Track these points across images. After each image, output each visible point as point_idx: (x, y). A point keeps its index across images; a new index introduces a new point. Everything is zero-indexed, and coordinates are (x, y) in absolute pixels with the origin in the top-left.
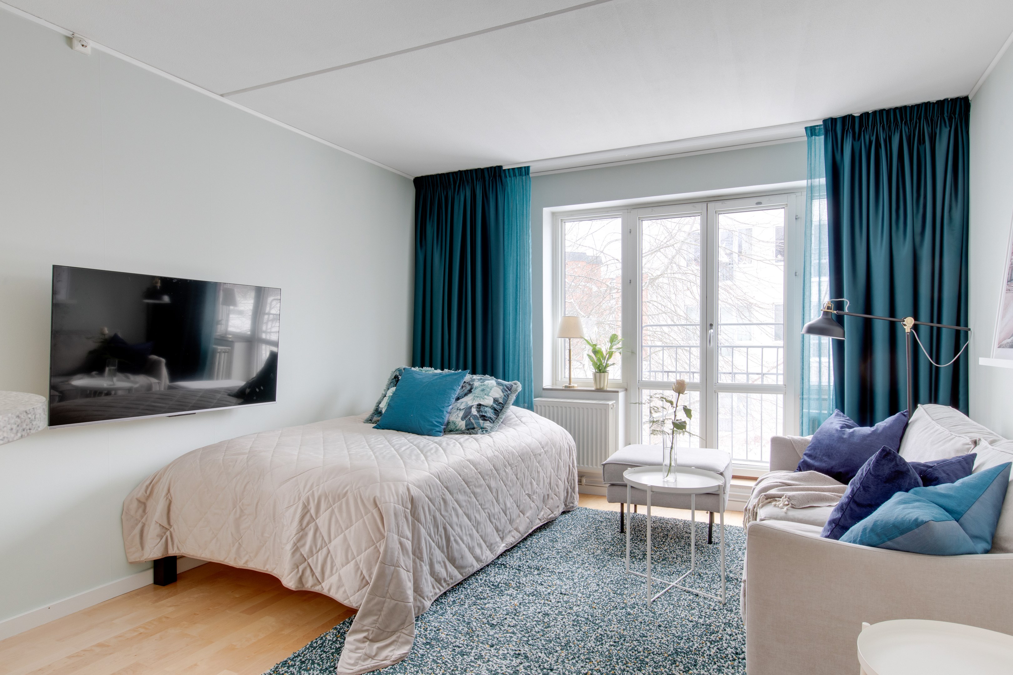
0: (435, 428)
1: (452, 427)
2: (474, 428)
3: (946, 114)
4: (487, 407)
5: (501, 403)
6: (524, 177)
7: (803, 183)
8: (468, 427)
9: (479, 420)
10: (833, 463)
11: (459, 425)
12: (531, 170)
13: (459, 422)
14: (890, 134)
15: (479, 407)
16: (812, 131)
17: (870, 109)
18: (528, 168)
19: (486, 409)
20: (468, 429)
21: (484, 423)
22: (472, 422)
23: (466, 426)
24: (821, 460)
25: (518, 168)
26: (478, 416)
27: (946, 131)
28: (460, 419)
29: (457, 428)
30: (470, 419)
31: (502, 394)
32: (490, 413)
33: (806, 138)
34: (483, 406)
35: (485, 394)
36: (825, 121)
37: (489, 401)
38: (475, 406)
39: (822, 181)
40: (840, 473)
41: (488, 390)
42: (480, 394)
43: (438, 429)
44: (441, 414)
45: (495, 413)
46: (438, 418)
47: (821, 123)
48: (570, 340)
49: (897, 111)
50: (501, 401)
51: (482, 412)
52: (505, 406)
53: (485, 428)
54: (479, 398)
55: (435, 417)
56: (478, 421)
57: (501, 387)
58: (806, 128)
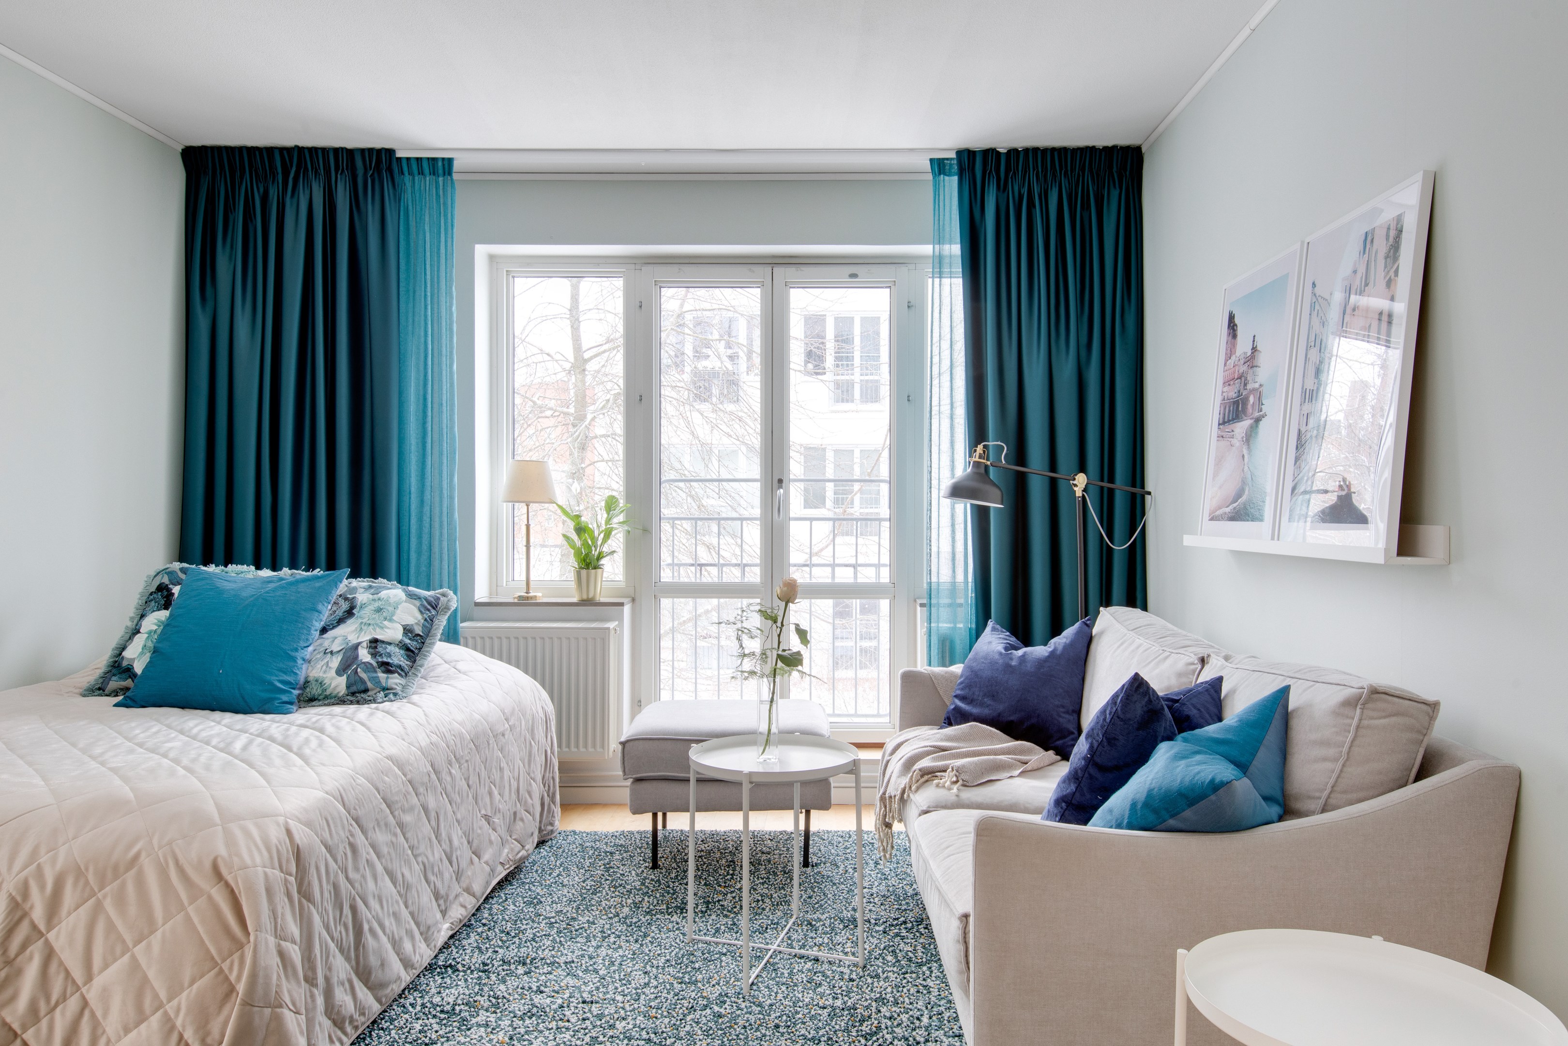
0: (278, 696)
1: (315, 690)
2: (366, 691)
3: (1115, 169)
4: (390, 644)
5: (418, 635)
6: (441, 179)
7: (927, 249)
8: (354, 689)
9: (376, 672)
10: (1001, 707)
11: (333, 686)
12: (456, 166)
13: (332, 679)
14: (1046, 187)
15: (373, 645)
16: (939, 166)
17: (1020, 143)
18: (450, 161)
19: (390, 648)
20: (353, 694)
21: (387, 678)
22: (361, 679)
23: (348, 687)
24: (982, 705)
25: (428, 159)
26: (375, 664)
27: (1115, 193)
28: (333, 673)
29: (328, 693)
30: (356, 672)
31: (419, 617)
32: (398, 657)
33: (930, 177)
34: (383, 642)
35: (385, 619)
36: (960, 153)
37: (393, 632)
38: (365, 644)
39: (955, 249)
40: (1012, 722)
41: (391, 609)
42: (374, 619)
43: (285, 698)
44: (291, 664)
45: (408, 656)
46: (285, 673)
47: (953, 155)
48: (528, 506)
49: (1056, 154)
50: (418, 630)
51: (381, 655)
52: (428, 641)
53: (392, 689)
54: (371, 627)
55: (277, 673)
56: (375, 675)
57: (418, 603)
58: (931, 160)
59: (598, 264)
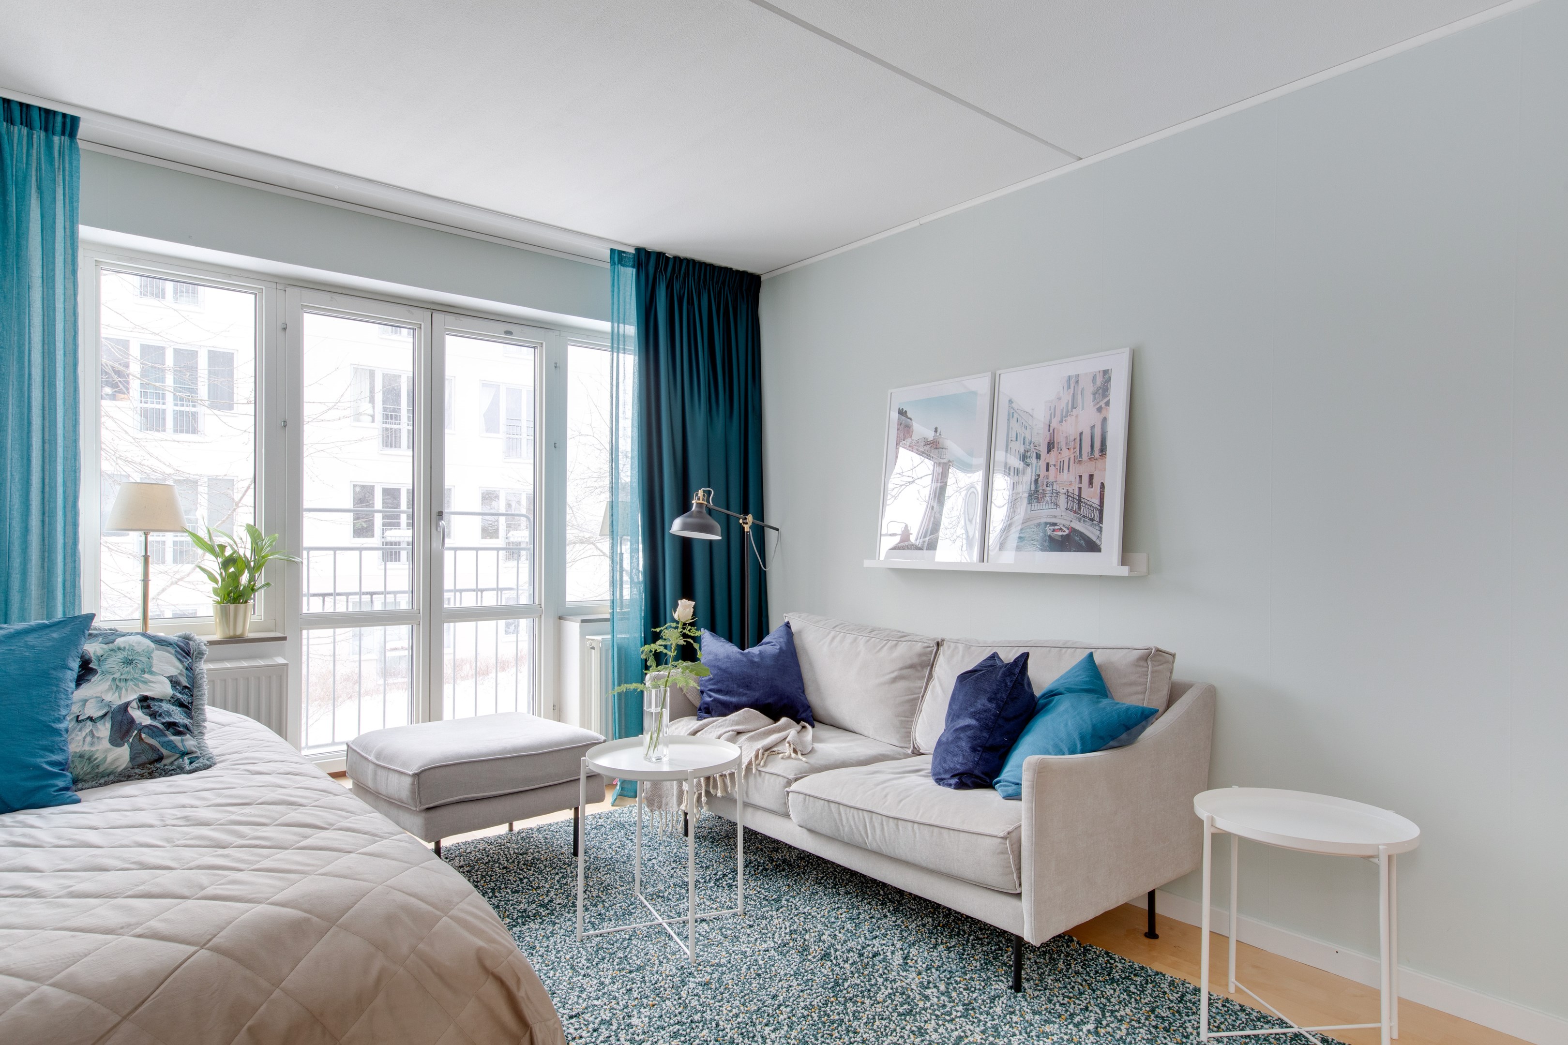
0: (50, 782)
1: (81, 768)
2: (160, 758)
4: (161, 700)
5: (186, 687)
6: (56, 139)
7: (605, 326)
8: (143, 759)
9: (165, 735)
10: (757, 695)
11: (109, 759)
12: (83, 130)
13: (107, 751)
14: (700, 290)
15: (145, 704)
16: (618, 257)
17: (683, 254)
18: (75, 120)
19: (166, 706)
20: (142, 766)
21: (182, 741)
22: (151, 746)
23: (132, 759)
24: (740, 694)
26: (161, 726)
28: (106, 744)
29: (101, 769)
30: (141, 739)
31: (180, 666)
32: (178, 716)
33: (608, 266)
34: (153, 699)
35: (144, 671)
36: (639, 250)
37: (161, 688)
38: (134, 704)
39: (631, 330)
41: (144, 659)
42: (128, 673)
43: (61, 783)
44: (57, 739)
45: (186, 713)
46: (52, 752)
47: (632, 251)
50: (185, 682)
51: (160, 715)
52: (195, 692)
53: (192, 753)
54: (130, 683)
55: (42, 753)
56: (166, 739)
57: (170, 649)
58: (612, 251)
59: (230, 275)
